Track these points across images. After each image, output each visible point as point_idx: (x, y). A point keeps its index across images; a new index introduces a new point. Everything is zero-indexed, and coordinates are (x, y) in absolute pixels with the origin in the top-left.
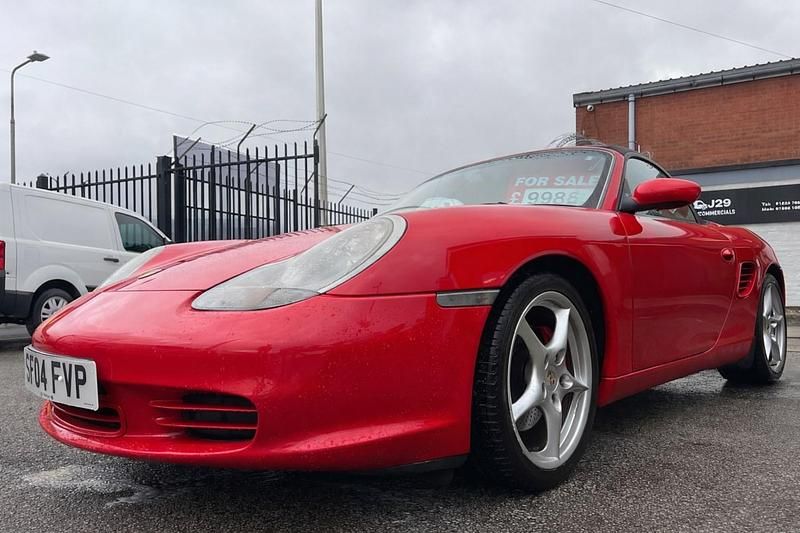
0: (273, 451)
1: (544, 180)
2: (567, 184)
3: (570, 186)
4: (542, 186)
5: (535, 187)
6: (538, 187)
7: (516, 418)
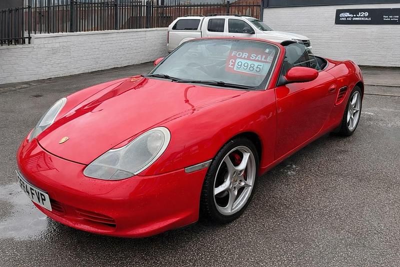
0: (128, 233)
1: (245, 55)
2: (257, 59)
3: (258, 61)
4: (244, 58)
5: (241, 58)
6: (242, 58)
7: (215, 194)
